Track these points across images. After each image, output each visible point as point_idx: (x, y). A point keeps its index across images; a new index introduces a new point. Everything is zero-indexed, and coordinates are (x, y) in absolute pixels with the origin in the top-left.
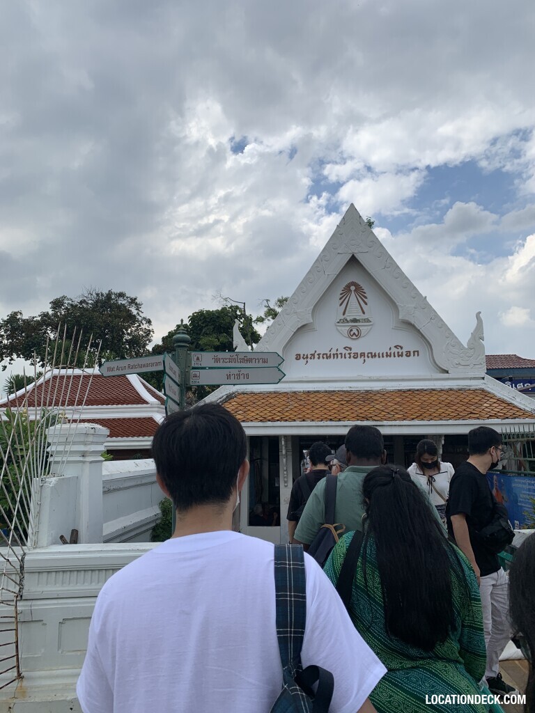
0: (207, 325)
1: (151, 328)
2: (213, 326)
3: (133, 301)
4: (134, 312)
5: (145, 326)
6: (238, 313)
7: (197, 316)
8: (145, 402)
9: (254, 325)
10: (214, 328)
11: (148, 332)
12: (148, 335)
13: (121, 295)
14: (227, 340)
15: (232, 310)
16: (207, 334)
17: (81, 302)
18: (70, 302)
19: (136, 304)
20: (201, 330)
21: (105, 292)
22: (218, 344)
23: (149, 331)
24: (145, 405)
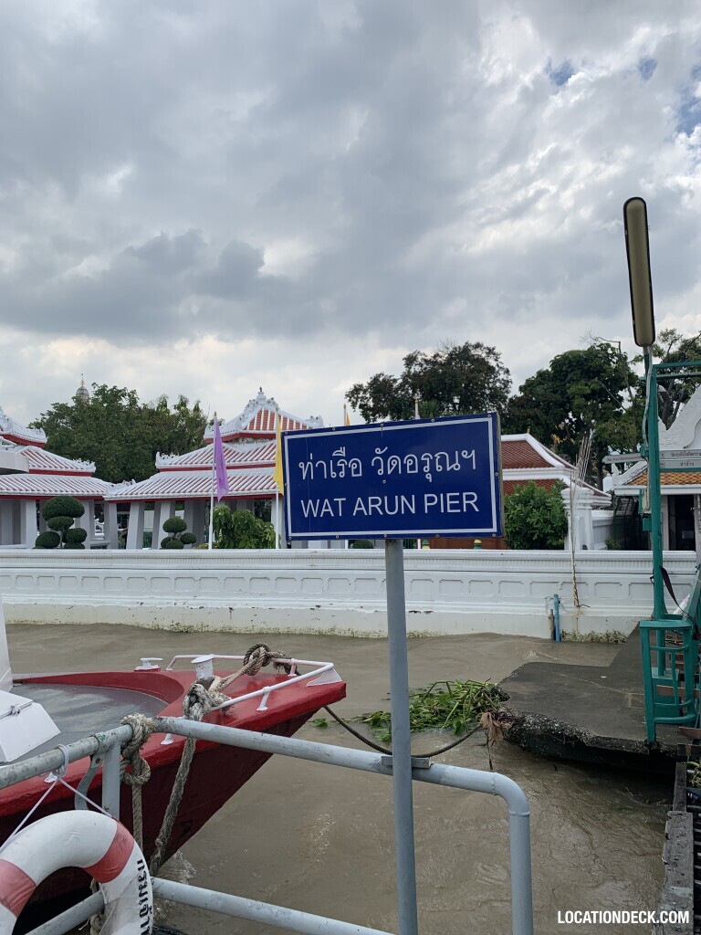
0: (572, 371)
1: (510, 377)
2: (580, 371)
3: (490, 351)
4: (492, 363)
5: (502, 376)
6: (610, 351)
7: (559, 360)
8: (550, 465)
9: (630, 365)
10: (581, 373)
11: (506, 383)
12: (506, 386)
13: (478, 346)
14: (599, 387)
15: (602, 349)
16: (573, 380)
17: (435, 357)
18: (423, 357)
19: (494, 354)
20: (566, 376)
21: (462, 344)
22: (589, 392)
23: (508, 382)
24: (551, 468)
